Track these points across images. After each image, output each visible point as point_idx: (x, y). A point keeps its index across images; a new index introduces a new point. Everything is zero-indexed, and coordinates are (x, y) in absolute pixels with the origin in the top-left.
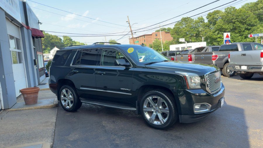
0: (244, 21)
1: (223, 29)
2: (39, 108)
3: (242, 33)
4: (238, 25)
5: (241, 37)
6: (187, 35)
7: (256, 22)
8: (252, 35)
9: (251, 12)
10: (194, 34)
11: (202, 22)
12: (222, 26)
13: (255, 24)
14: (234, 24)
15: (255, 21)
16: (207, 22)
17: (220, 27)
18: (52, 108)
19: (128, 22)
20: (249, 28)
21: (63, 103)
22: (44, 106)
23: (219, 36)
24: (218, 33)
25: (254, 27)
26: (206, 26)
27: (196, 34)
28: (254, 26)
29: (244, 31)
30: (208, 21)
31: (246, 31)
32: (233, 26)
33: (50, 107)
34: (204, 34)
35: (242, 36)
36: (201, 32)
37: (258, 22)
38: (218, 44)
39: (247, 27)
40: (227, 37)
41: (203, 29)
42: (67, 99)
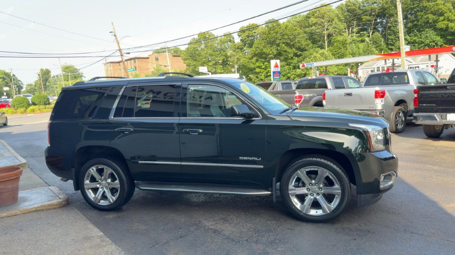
0: (292, 43)
1: (264, 53)
2: (32, 212)
3: (290, 61)
4: (284, 48)
5: (287, 66)
6: (210, 61)
7: (308, 45)
8: (305, 65)
9: (301, 29)
10: (219, 60)
11: (230, 41)
12: (262, 50)
13: (307, 48)
14: (278, 46)
15: (306, 43)
16: (239, 42)
17: (259, 51)
18: (59, 207)
19: (113, 34)
20: (299, 53)
21: (91, 195)
22: (42, 206)
23: (258, 64)
24: (257, 60)
25: (306, 52)
26: (238, 48)
27: (224, 61)
28: (306, 50)
29: (292, 58)
30: (241, 40)
31: (294, 57)
32: (277, 50)
33: (57, 205)
34: (235, 62)
35: (290, 65)
36: (230, 57)
37: (311, 45)
38: (257, 77)
39: (296, 52)
40: (276, 66)
41: (234, 53)
42: (100, 187)
